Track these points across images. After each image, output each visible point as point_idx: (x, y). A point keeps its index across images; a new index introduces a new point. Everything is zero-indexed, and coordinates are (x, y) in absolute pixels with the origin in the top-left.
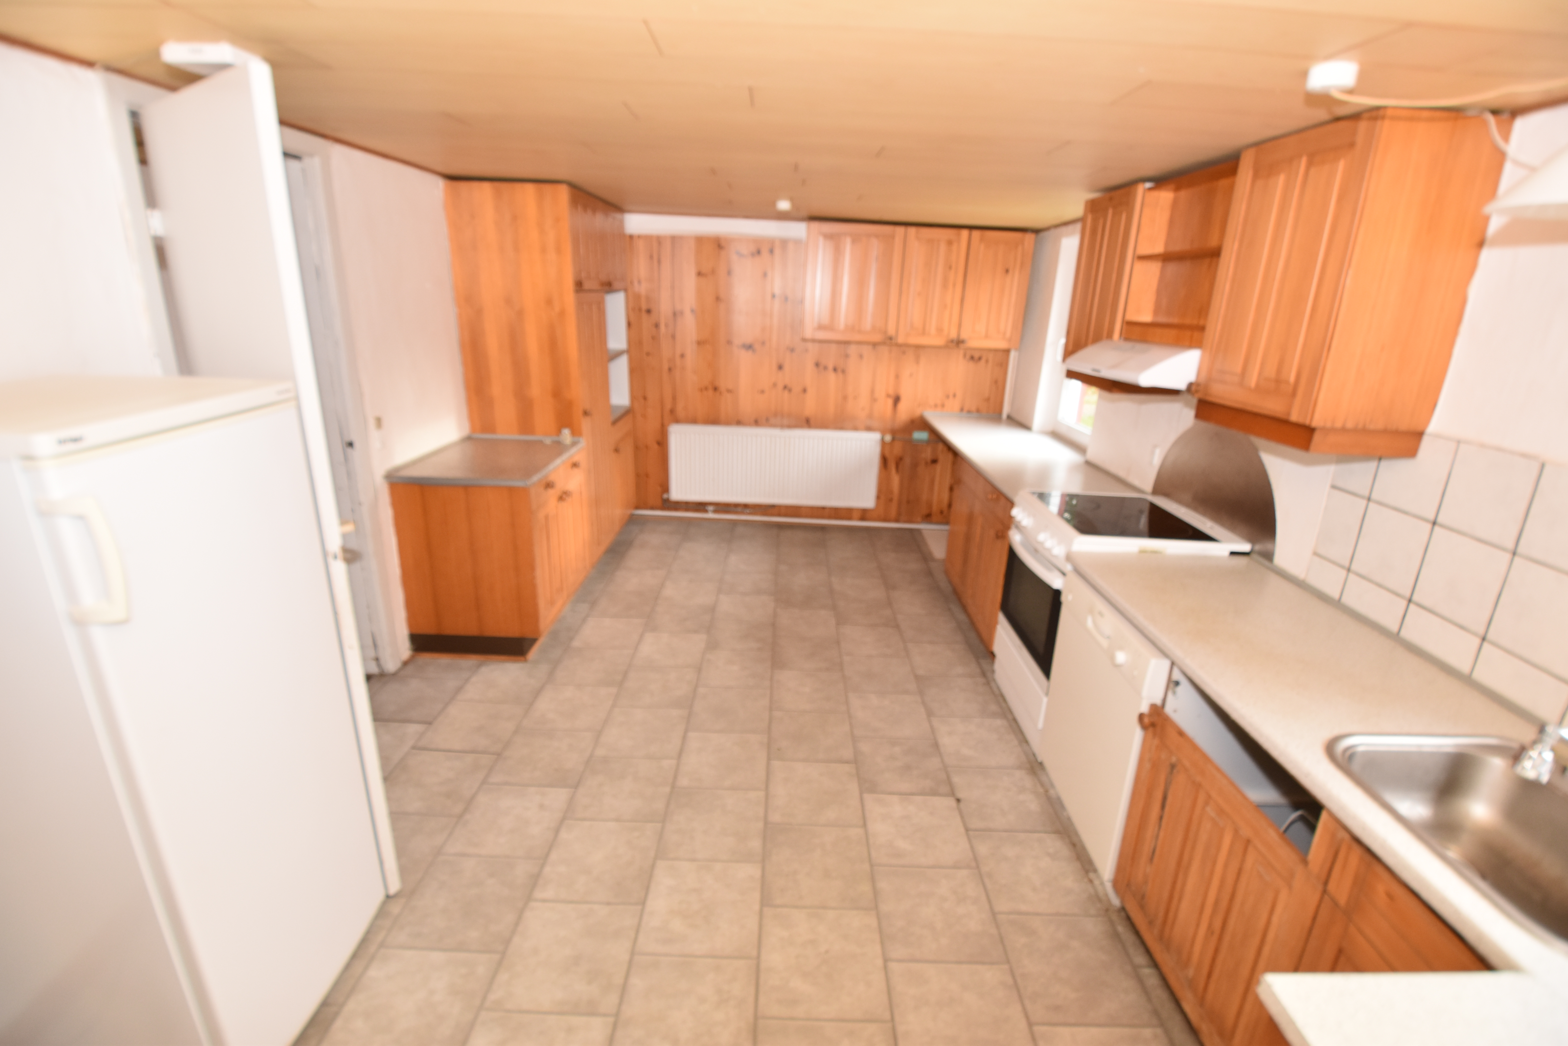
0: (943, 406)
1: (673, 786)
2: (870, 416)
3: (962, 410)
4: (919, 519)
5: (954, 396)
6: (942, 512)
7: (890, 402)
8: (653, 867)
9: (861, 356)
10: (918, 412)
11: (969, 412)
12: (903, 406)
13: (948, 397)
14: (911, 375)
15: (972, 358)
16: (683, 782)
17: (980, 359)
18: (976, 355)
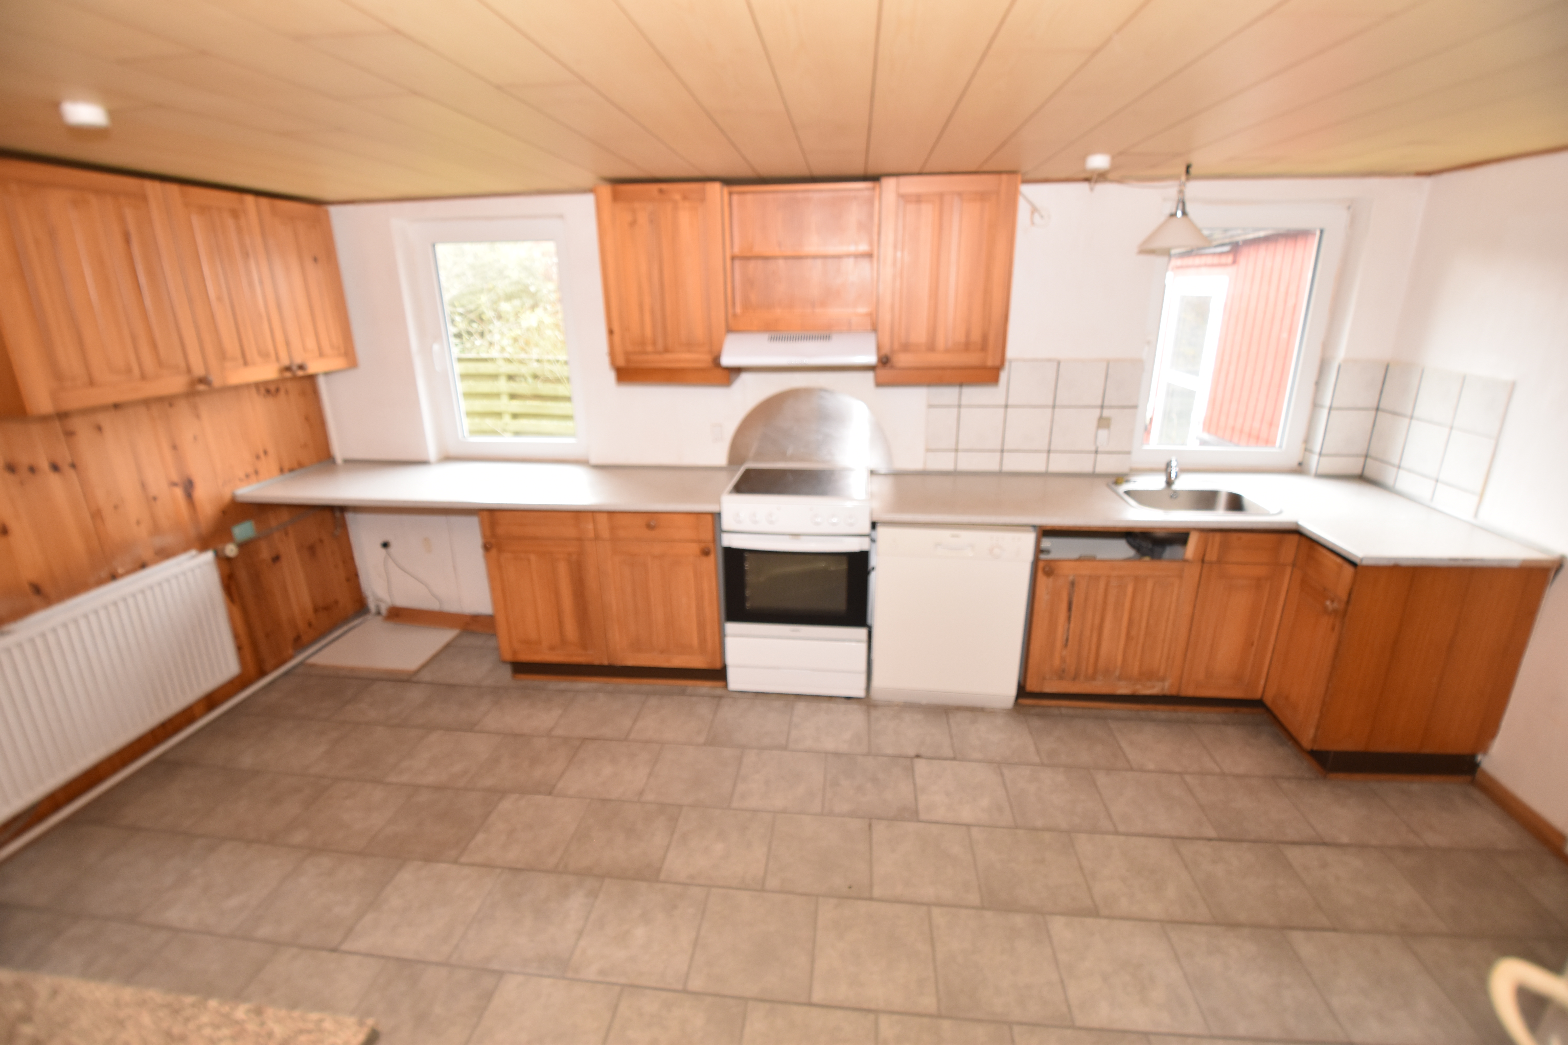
0: (257, 472)
1: (939, 1016)
2: (156, 530)
3: (282, 471)
4: (291, 651)
5: (265, 452)
6: (310, 624)
7: (179, 492)
8: (1089, 1029)
9: (99, 428)
10: (227, 495)
11: (291, 470)
12: (201, 492)
13: (258, 457)
14: (195, 438)
15: (268, 391)
16: (928, 1002)
17: (277, 390)
18: (272, 388)
